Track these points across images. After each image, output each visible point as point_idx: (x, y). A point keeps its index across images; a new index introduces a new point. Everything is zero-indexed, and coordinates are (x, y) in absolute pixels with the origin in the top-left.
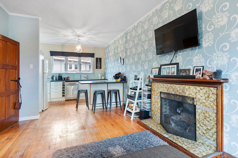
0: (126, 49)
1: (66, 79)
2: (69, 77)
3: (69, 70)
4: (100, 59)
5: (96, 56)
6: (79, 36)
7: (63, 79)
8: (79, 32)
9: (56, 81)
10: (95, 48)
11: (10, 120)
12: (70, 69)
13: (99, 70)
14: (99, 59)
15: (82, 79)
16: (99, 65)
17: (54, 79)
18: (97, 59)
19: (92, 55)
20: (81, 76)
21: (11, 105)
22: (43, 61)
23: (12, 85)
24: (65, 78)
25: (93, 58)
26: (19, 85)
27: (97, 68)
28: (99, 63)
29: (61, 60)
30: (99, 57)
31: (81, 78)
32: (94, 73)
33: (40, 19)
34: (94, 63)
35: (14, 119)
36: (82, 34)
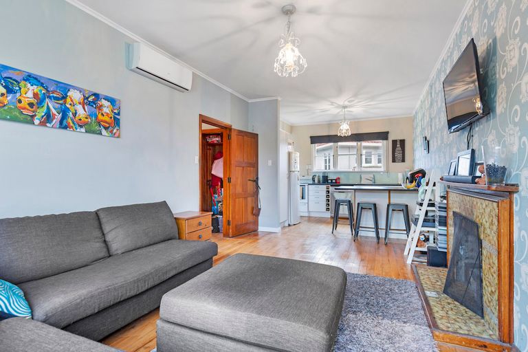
0: (431, 119)
1: (334, 181)
2: (339, 178)
3: (364, 164)
4: (403, 142)
5: (392, 137)
6: (345, 107)
7: (330, 181)
8: (341, 101)
9: (319, 183)
10: (391, 120)
11: (248, 227)
12: (366, 162)
13: (399, 165)
14: (398, 143)
15: (362, 183)
16: (398, 155)
17: (316, 181)
18: (394, 142)
19: (383, 136)
20: (361, 178)
21: (249, 210)
22: (289, 154)
23: (251, 185)
24: (332, 180)
25: (385, 141)
26: (257, 187)
27: (394, 161)
28: (399, 150)
29: (349, 147)
30: (399, 138)
31: (361, 181)
32: (387, 171)
33: (279, 99)
34: (387, 150)
35: (251, 227)
36: (346, 103)
